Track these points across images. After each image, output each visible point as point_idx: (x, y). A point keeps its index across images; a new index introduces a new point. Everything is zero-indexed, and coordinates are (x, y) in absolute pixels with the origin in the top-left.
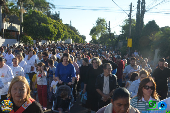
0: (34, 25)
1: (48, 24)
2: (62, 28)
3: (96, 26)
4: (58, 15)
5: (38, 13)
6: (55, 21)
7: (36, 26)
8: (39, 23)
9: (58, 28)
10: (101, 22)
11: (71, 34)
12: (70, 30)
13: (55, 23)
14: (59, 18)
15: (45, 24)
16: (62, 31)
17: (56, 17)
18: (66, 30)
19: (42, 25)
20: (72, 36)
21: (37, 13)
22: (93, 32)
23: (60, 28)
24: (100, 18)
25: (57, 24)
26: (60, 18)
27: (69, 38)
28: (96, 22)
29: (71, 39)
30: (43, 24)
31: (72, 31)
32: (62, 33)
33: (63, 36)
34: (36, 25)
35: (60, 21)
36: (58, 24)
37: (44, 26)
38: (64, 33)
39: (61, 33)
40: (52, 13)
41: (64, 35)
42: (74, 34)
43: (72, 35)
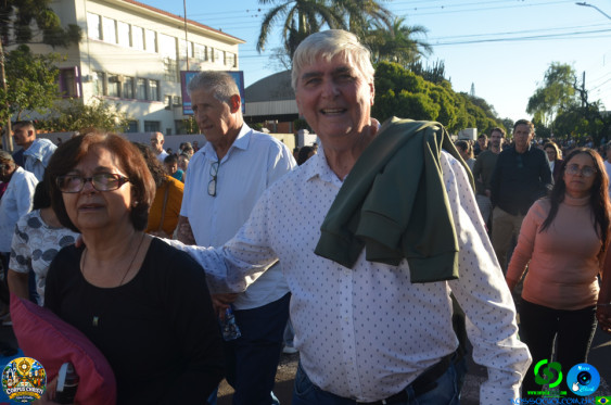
1: (417, 91)
2: (451, 101)
3: (544, 86)
4: (441, 70)
5: (392, 69)
6: (433, 85)
7: (391, 98)
8: (397, 91)
9: (442, 100)
10: (558, 74)
11: (476, 116)
12: (473, 106)
13: (434, 89)
14: (442, 78)
15: (410, 94)
16: (450, 108)
17: (436, 76)
18: (463, 106)
19: (403, 97)
20: (477, 121)
22: (537, 103)
23: (446, 101)
24: (556, 65)
25: (438, 93)
26: (446, 77)
27: (470, 126)
28: (546, 76)
29: (475, 130)
30: (406, 93)
31: (478, 109)
32: (451, 114)
33: (455, 121)
34: (388, 97)
35: (446, 84)
36: (440, 90)
37: (409, 98)
38: (456, 111)
39: (449, 113)
40: (424, 68)
41: (455, 117)
42: (482, 117)
43: (478, 118)
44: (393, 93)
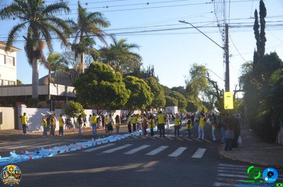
0: (90, 84)
1: (113, 81)
5: (98, 67)
7: (94, 86)
8: (99, 81)
9: (142, 89)
10: (198, 71)
13: (137, 81)
15: (109, 83)
16: (148, 93)
19: (102, 85)
20: (179, 103)
21: (97, 65)
23: (145, 89)
25: (139, 84)
28: (190, 72)
29: (176, 108)
32: (148, 97)
34: (92, 85)
39: (146, 97)
40: (141, 69)
41: (151, 99)
44: (96, 82)
